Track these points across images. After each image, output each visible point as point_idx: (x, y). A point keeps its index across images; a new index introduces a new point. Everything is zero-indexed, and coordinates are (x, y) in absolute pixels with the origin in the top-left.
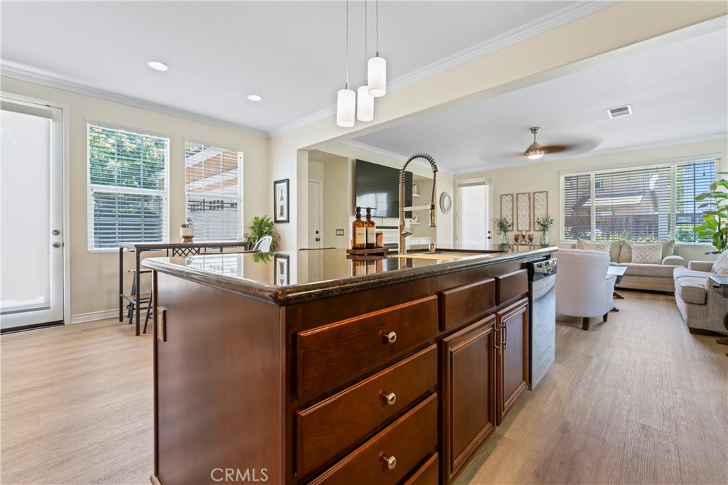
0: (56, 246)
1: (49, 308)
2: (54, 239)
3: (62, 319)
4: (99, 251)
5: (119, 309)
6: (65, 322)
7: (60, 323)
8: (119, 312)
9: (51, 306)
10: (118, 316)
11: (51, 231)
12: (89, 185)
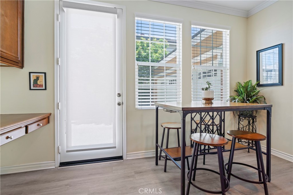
0: (119, 104)
1: (115, 147)
2: (118, 100)
3: (122, 155)
4: (142, 108)
5: (155, 150)
6: (124, 158)
7: (121, 158)
8: (155, 153)
9: (116, 146)
10: (155, 155)
11: (117, 94)
12: (136, 61)
